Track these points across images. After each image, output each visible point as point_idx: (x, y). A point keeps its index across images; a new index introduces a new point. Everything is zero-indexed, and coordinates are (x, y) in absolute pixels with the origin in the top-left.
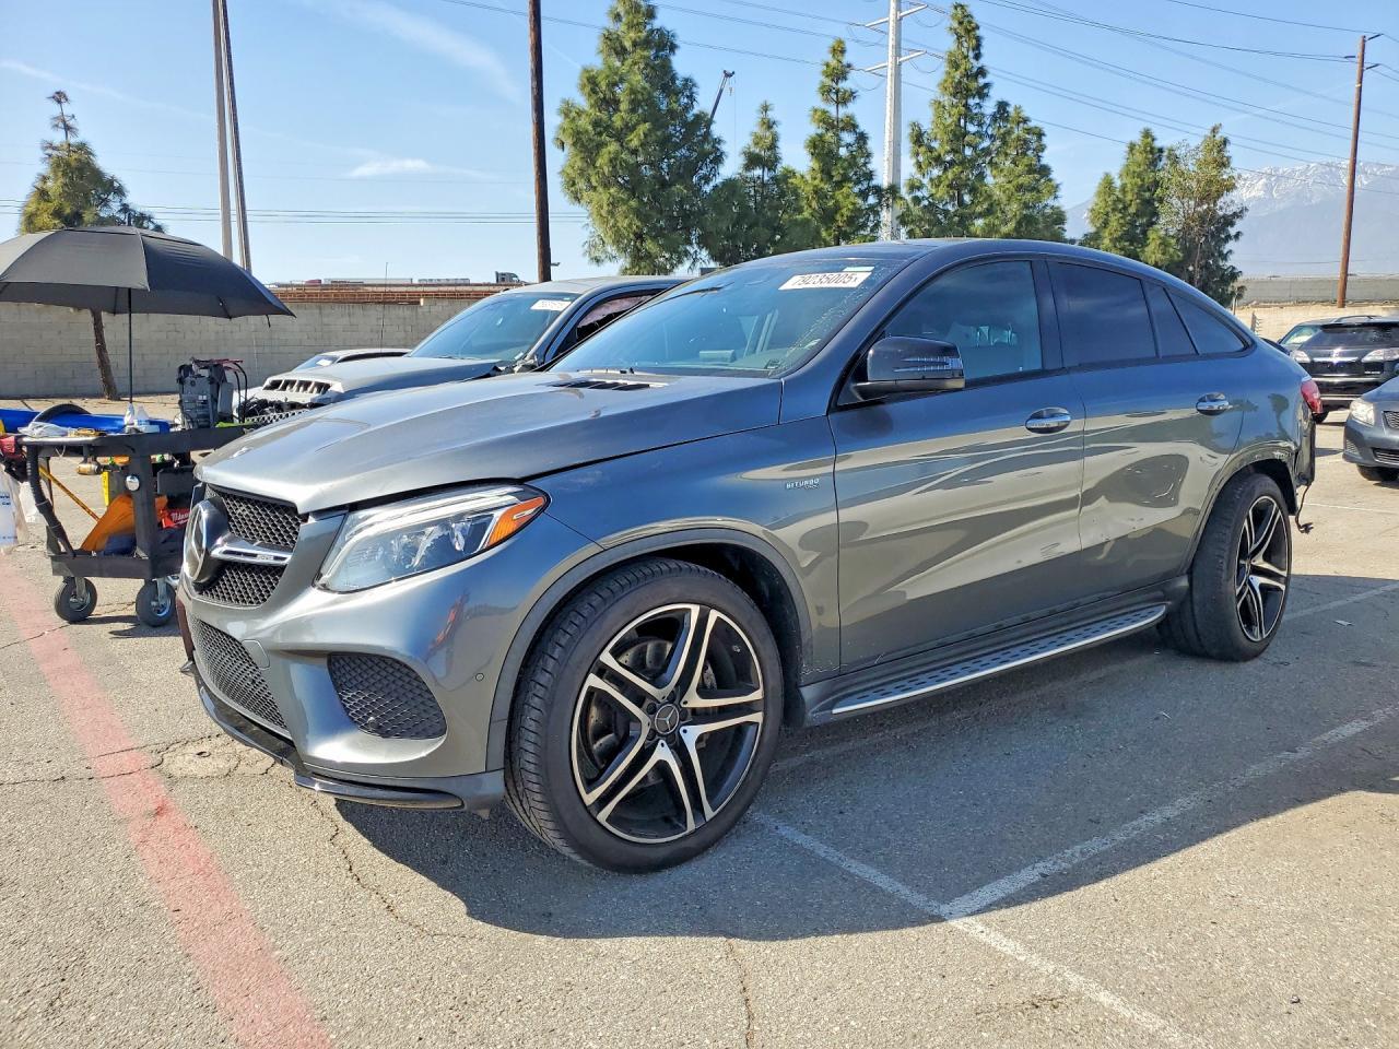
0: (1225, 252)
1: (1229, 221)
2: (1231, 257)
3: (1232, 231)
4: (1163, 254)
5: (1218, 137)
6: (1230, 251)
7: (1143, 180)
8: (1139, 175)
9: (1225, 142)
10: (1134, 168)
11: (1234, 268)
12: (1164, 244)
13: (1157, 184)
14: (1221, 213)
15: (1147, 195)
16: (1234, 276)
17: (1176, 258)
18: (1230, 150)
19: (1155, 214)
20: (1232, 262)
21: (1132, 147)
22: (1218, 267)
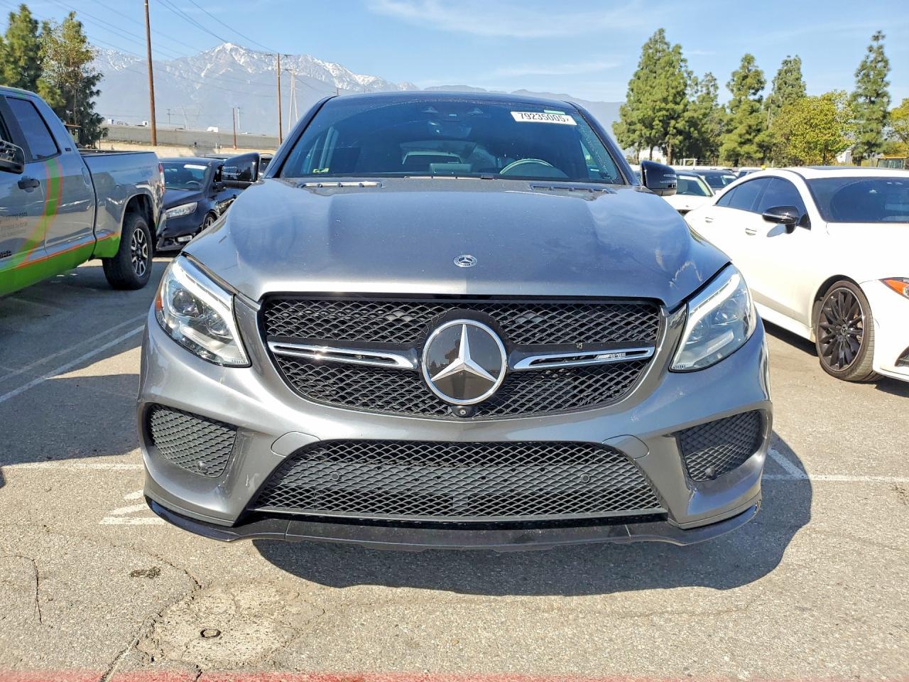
0: (91, 102)
1: (91, 81)
2: (95, 107)
3: (94, 89)
4: (53, 99)
5: (74, 20)
6: (94, 103)
7: (27, 42)
8: (23, 38)
9: (80, 25)
10: (17, 32)
11: (98, 115)
12: (51, 92)
13: (38, 47)
14: (85, 75)
15: (31, 54)
16: (99, 120)
17: (61, 104)
18: (84, 31)
19: (39, 69)
20: (95, 111)
21: (12, 16)
22: (88, 114)
